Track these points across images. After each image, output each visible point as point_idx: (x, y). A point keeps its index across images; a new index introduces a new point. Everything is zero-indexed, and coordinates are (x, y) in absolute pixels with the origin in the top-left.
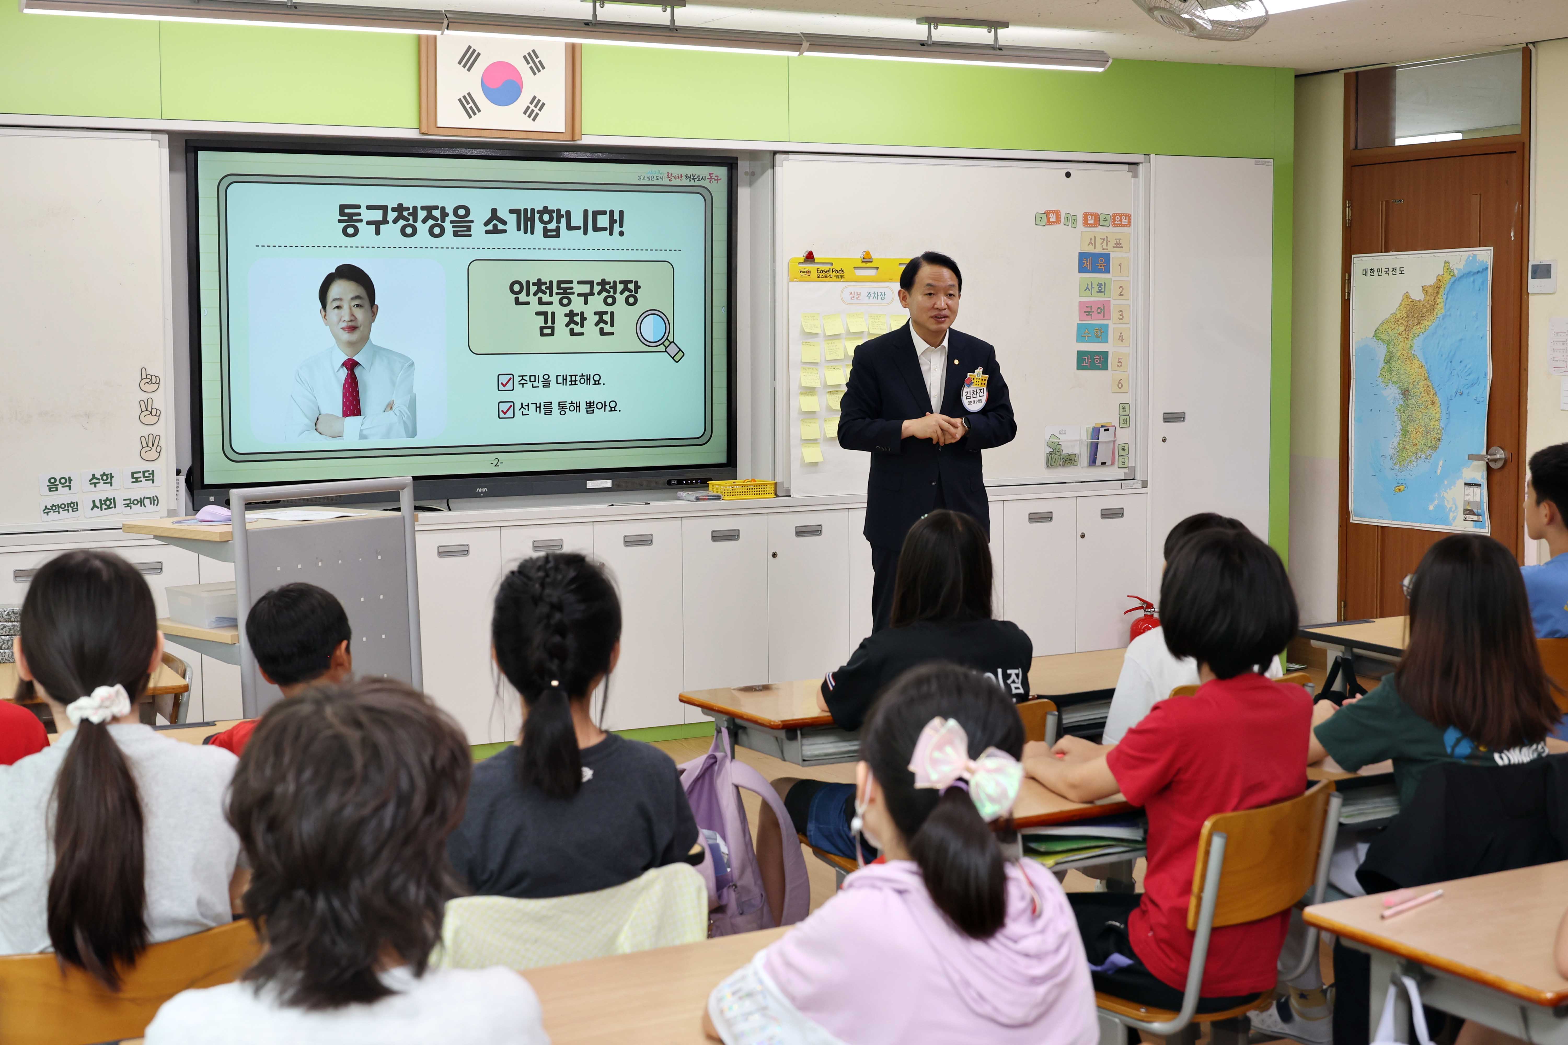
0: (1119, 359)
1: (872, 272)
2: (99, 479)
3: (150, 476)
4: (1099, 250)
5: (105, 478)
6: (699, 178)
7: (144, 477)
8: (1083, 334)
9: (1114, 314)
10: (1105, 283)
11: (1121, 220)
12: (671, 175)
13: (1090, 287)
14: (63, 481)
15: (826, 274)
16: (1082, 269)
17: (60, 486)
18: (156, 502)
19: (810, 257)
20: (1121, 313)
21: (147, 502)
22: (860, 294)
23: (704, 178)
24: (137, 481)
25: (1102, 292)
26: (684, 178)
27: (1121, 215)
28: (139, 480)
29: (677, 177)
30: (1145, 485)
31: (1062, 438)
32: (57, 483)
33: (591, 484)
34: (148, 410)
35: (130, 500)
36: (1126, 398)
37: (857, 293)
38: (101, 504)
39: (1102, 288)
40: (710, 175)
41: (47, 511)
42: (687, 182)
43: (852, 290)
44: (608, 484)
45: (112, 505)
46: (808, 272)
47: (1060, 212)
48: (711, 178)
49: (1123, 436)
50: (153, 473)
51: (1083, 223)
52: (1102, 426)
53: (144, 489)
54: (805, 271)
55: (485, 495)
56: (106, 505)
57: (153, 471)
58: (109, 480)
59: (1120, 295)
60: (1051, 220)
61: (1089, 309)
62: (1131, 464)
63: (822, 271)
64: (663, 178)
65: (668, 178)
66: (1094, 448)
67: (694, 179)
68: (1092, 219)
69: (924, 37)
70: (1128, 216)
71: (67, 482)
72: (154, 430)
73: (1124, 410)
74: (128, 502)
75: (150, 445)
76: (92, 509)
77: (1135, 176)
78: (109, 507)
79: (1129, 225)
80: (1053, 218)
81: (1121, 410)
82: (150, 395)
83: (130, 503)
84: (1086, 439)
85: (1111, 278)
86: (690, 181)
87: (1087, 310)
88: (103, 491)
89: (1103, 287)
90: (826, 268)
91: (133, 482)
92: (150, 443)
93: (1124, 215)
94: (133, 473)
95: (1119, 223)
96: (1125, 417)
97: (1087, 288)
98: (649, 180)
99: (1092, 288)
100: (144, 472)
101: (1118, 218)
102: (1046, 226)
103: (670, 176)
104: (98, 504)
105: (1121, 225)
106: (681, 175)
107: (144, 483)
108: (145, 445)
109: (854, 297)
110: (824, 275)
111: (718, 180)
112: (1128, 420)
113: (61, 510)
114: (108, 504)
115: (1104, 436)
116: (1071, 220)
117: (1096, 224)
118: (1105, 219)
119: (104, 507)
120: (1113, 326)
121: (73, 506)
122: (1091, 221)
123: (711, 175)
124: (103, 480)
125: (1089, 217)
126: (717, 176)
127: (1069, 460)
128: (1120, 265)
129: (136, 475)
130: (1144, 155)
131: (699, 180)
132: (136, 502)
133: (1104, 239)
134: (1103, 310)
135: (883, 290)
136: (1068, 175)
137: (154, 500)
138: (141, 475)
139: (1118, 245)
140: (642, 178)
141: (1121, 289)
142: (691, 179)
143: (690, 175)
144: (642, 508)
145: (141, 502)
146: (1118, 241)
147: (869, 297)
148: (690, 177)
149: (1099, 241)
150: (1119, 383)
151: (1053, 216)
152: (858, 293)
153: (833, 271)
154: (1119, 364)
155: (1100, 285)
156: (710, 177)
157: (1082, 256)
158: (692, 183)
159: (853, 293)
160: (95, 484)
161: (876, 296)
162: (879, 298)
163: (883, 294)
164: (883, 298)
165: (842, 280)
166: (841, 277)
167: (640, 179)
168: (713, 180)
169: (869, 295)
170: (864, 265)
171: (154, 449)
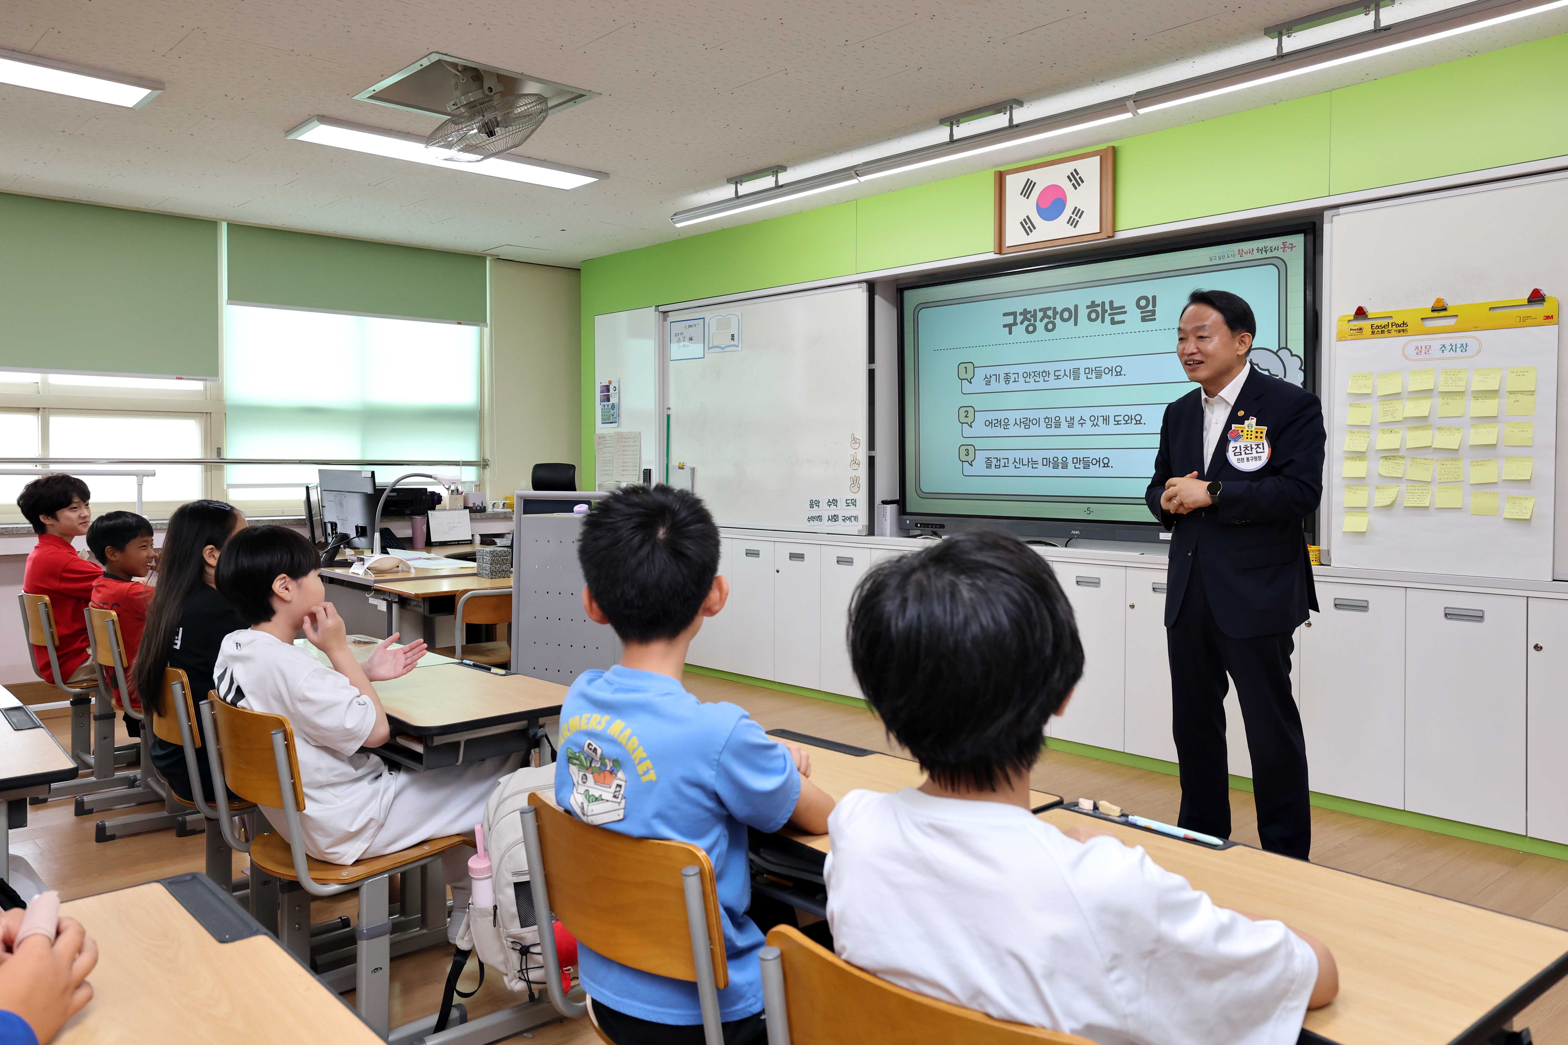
1: (1451, 322)
2: (831, 503)
3: (854, 502)
6: (1272, 249)
7: (852, 503)
12: (1242, 250)
15: (1383, 329)
17: (815, 505)
18: (857, 520)
19: (1361, 313)
21: (853, 518)
22: (1430, 348)
23: (1277, 248)
24: (848, 505)
26: (1255, 251)
29: (1248, 252)
32: (814, 503)
33: (1162, 536)
34: (854, 460)
35: (845, 517)
37: (1426, 346)
38: (832, 518)
40: (1283, 245)
41: (809, 520)
42: (1259, 256)
43: (1419, 344)
45: (837, 520)
46: (1361, 329)
48: (1285, 247)
50: (855, 501)
53: (851, 511)
54: (1356, 328)
55: (1078, 537)
57: (856, 499)
58: (836, 504)
63: (1378, 327)
64: (1234, 256)
65: (1239, 254)
67: (1266, 251)
69: (1276, 52)
71: (817, 503)
72: (857, 473)
75: (855, 483)
76: (829, 521)
78: (835, 521)
82: (856, 451)
83: (845, 519)
86: (1262, 253)
88: (833, 511)
90: (1383, 322)
91: (846, 506)
92: (855, 481)
94: (846, 500)
98: (1220, 259)
100: (852, 500)
103: (1241, 252)
104: (830, 518)
106: (1252, 249)
107: (852, 507)
108: (852, 482)
109: (1421, 352)
110: (1380, 330)
111: (1292, 248)
113: (815, 520)
114: (834, 518)
119: (833, 520)
121: (819, 518)
123: (1285, 244)
124: (833, 503)
126: (1292, 244)
129: (848, 502)
131: (1271, 251)
132: (847, 519)
135: (1464, 341)
137: (856, 518)
138: (850, 501)
140: (1213, 258)
142: (1263, 252)
143: (1262, 248)
145: (850, 518)
147: (1443, 351)
148: (1262, 250)
152: (1428, 347)
153: (1392, 326)
156: (1283, 246)
158: (1264, 255)
159: (1419, 348)
160: (829, 505)
161: (1454, 348)
162: (1459, 350)
163: (1464, 346)
164: (1464, 350)
165: (1404, 334)
166: (1403, 330)
167: (1211, 260)
168: (1287, 249)
169: (1443, 348)
170: (1436, 314)
171: (856, 485)
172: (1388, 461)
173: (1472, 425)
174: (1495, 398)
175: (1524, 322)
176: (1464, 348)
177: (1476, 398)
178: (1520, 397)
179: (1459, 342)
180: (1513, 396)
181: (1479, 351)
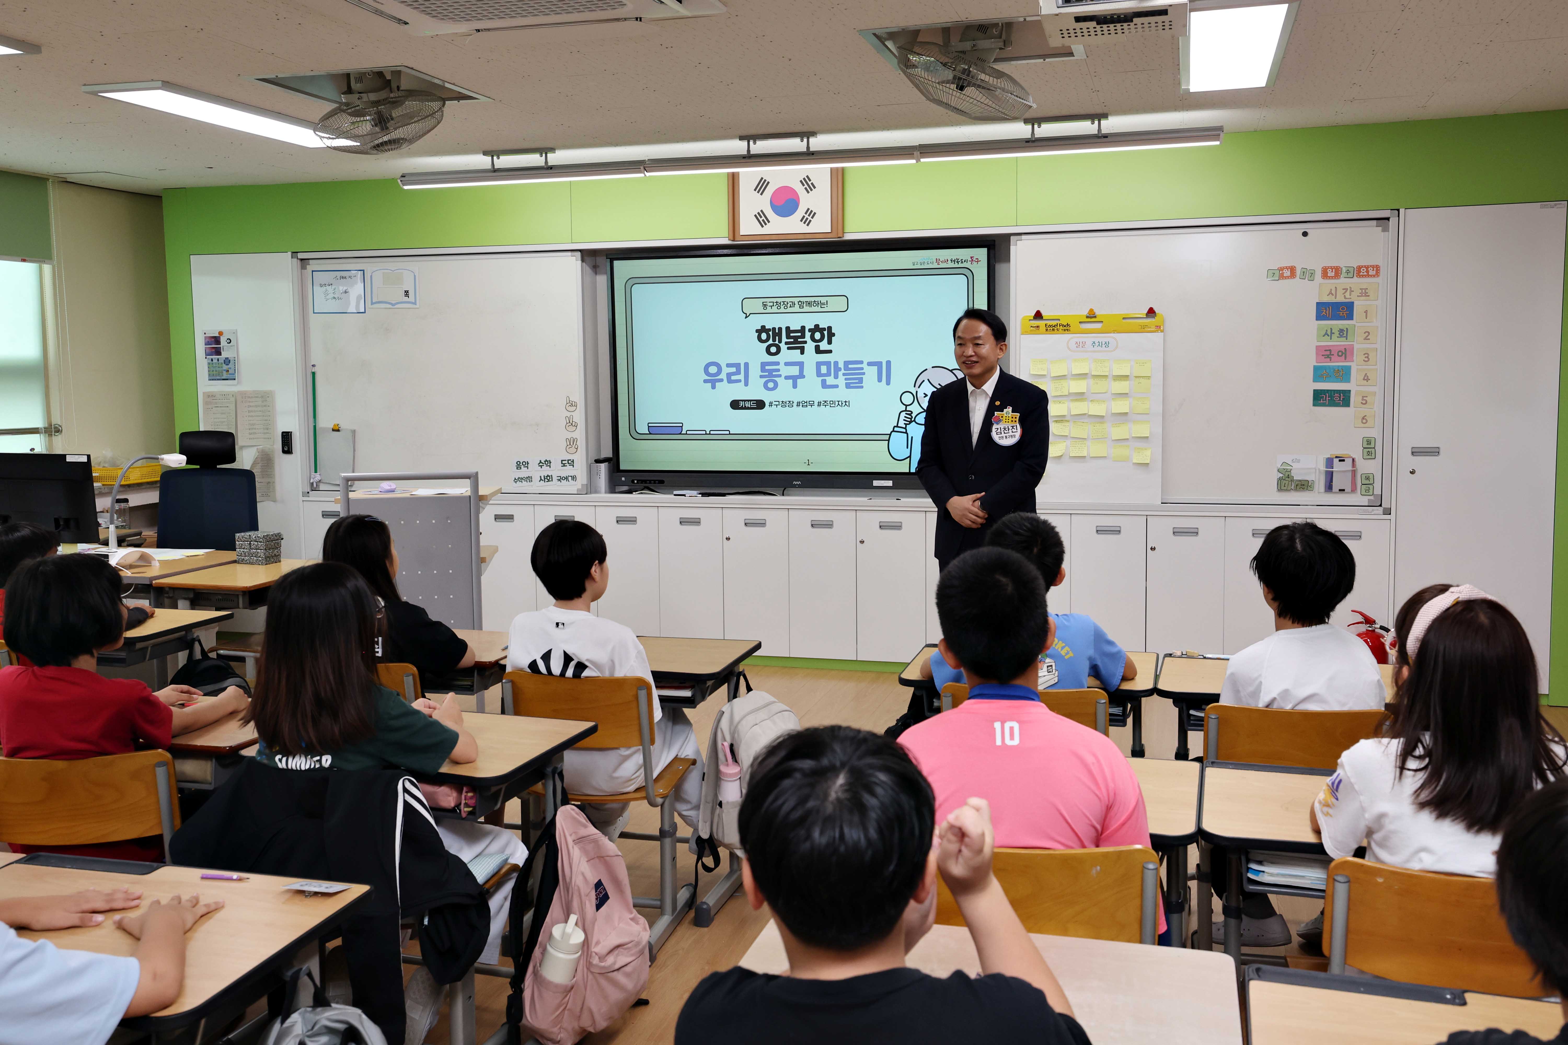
0: (1363, 397)
1: (1097, 326)
2: (543, 463)
3: (571, 463)
4: (1340, 299)
5: (547, 463)
6: (962, 258)
7: (568, 463)
8: (1319, 374)
9: (1358, 357)
10: (1347, 329)
11: (1367, 272)
13: (1329, 333)
14: (524, 463)
15: (1053, 328)
16: (1319, 317)
17: (522, 467)
18: (575, 479)
19: (1038, 315)
20: (1366, 355)
21: (570, 478)
23: (966, 260)
24: (564, 466)
25: (1345, 337)
26: (949, 261)
27: (1367, 267)
28: (565, 465)
29: (944, 261)
30: (1387, 512)
31: (1295, 465)
32: (521, 464)
33: (876, 483)
34: (571, 423)
35: (560, 477)
36: (1374, 433)
37: (1082, 342)
38: (545, 479)
39: (1342, 333)
40: (971, 258)
41: (516, 481)
42: (952, 265)
43: (1078, 341)
44: (889, 483)
45: (551, 480)
46: (1038, 327)
47: (1295, 267)
48: (972, 261)
49: (1366, 467)
50: (573, 461)
51: (1322, 276)
52: (1336, 457)
53: (568, 471)
54: (1035, 326)
55: (800, 486)
56: (547, 479)
57: (573, 460)
58: (549, 464)
59: (1366, 339)
60: (1284, 275)
61: (1328, 353)
62: (1377, 491)
63: (1050, 326)
64: (932, 263)
65: (936, 262)
66: (1330, 477)
67: (958, 262)
68: (1332, 272)
69: (1028, 135)
70: (1377, 268)
71: (526, 465)
72: (575, 435)
73: (1369, 442)
74: (559, 478)
75: (572, 444)
76: (540, 481)
77: (1386, 229)
78: (549, 481)
79: (1377, 274)
80: (1287, 273)
81: (1365, 443)
82: (572, 413)
83: (560, 479)
84: (1322, 467)
85: (1357, 323)
86: (954, 263)
87: (1326, 353)
88: (546, 471)
89: (1345, 333)
90: (1054, 323)
91: (562, 466)
92: (571, 443)
93: (1371, 267)
94: (562, 461)
95: (1365, 274)
96: (1370, 450)
97: (1326, 334)
98: (921, 265)
99: (1332, 333)
100: (568, 460)
101: (1363, 270)
102: (1280, 281)
103: (938, 261)
104: (543, 478)
105: (1368, 276)
106: (947, 259)
107: (569, 467)
108: (568, 444)
109: (1080, 347)
110: (1051, 329)
111: (978, 262)
112: (1373, 452)
113: (523, 480)
114: (548, 478)
115: (1337, 466)
116: (1308, 274)
117: (1337, 275)
118: (1348, 271)
119: (546, 480)
120: (1356, 367)
121: (529, 479)
122: (1331, 274)
123: (972, 255)
124: (546, 464)
125: (1329, 271)
126: (978, 259)
127: (1304, 486)
128: (1366, 312)
129: (563, 462)
130: (1391, 210)
131: (962, 263)
132: (563, 478)
133: (1347, 289)
134: (1345, 353)
135: (1107, 340)
136: (1305, 234)
137: (574, 478)
138: (566, 462)
139: (1364, 293)
140: (916, 263)
141: (1367, 334)
143: (953, 258)
144: (893, 502)
145: (566, 478)
146: (1364, 291)
147: (1095, 347)
148: (954, 261)
149: (1340, 292)
150: (1363, 418)
151: (1287, 271)
152: (1084, 342)
153: (1060, 326)
154: (1364, 402)
155: (1341, 331)
156: (971, 260)
157: (1320, 305)
158: (956, 265)
159: (1078, 343)
160: (541, 466)
161: (1100, 344)
162: (1103, 346)
163: (1107, 343)
164: (1107, 346)
165: (1068, 333)
166: (1067, 330)
167: (914, 265)
168: (974, 262)
169: (1094, 344)
170: (1089, 320)
171: (574, 446)
172: (1058, 423)
173: (1113, 399)
174: (1126, 380)
175: (1143, 329)
176: (1107, 344)
177: (1115, 380)
178: (1141, 380)
179: (1104, 340)
180: (1138, 379)
181: (1117, 347)
